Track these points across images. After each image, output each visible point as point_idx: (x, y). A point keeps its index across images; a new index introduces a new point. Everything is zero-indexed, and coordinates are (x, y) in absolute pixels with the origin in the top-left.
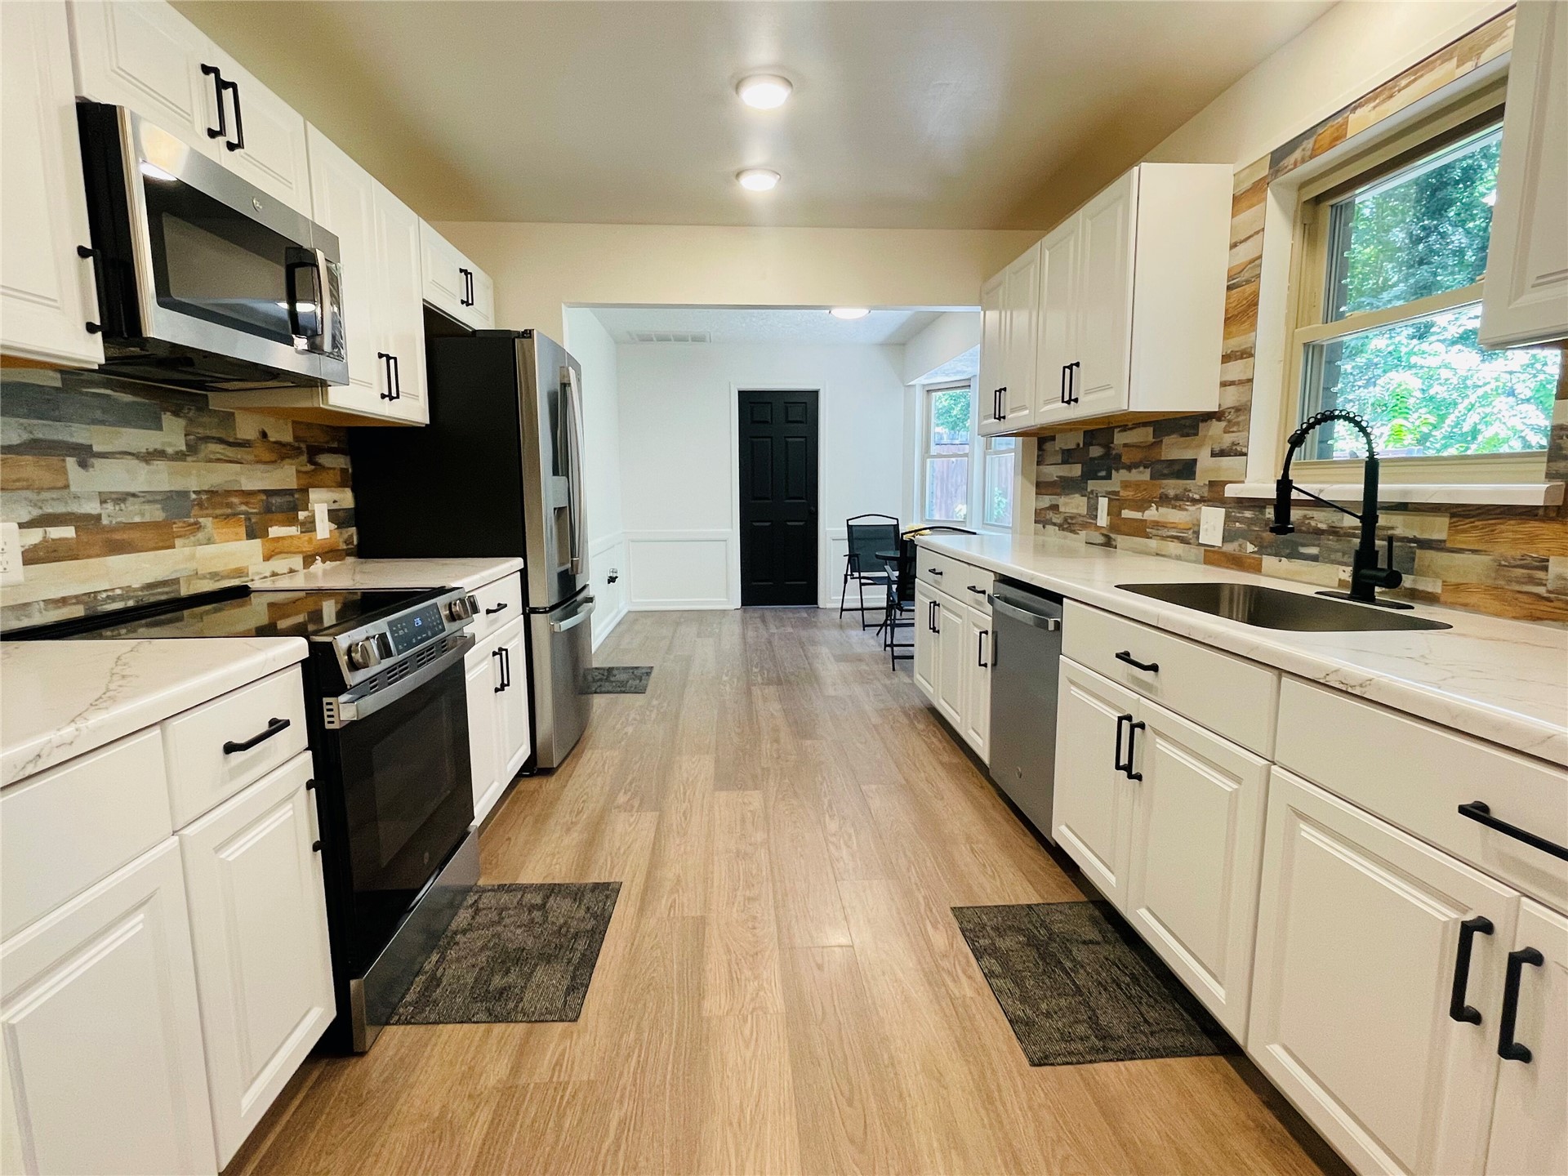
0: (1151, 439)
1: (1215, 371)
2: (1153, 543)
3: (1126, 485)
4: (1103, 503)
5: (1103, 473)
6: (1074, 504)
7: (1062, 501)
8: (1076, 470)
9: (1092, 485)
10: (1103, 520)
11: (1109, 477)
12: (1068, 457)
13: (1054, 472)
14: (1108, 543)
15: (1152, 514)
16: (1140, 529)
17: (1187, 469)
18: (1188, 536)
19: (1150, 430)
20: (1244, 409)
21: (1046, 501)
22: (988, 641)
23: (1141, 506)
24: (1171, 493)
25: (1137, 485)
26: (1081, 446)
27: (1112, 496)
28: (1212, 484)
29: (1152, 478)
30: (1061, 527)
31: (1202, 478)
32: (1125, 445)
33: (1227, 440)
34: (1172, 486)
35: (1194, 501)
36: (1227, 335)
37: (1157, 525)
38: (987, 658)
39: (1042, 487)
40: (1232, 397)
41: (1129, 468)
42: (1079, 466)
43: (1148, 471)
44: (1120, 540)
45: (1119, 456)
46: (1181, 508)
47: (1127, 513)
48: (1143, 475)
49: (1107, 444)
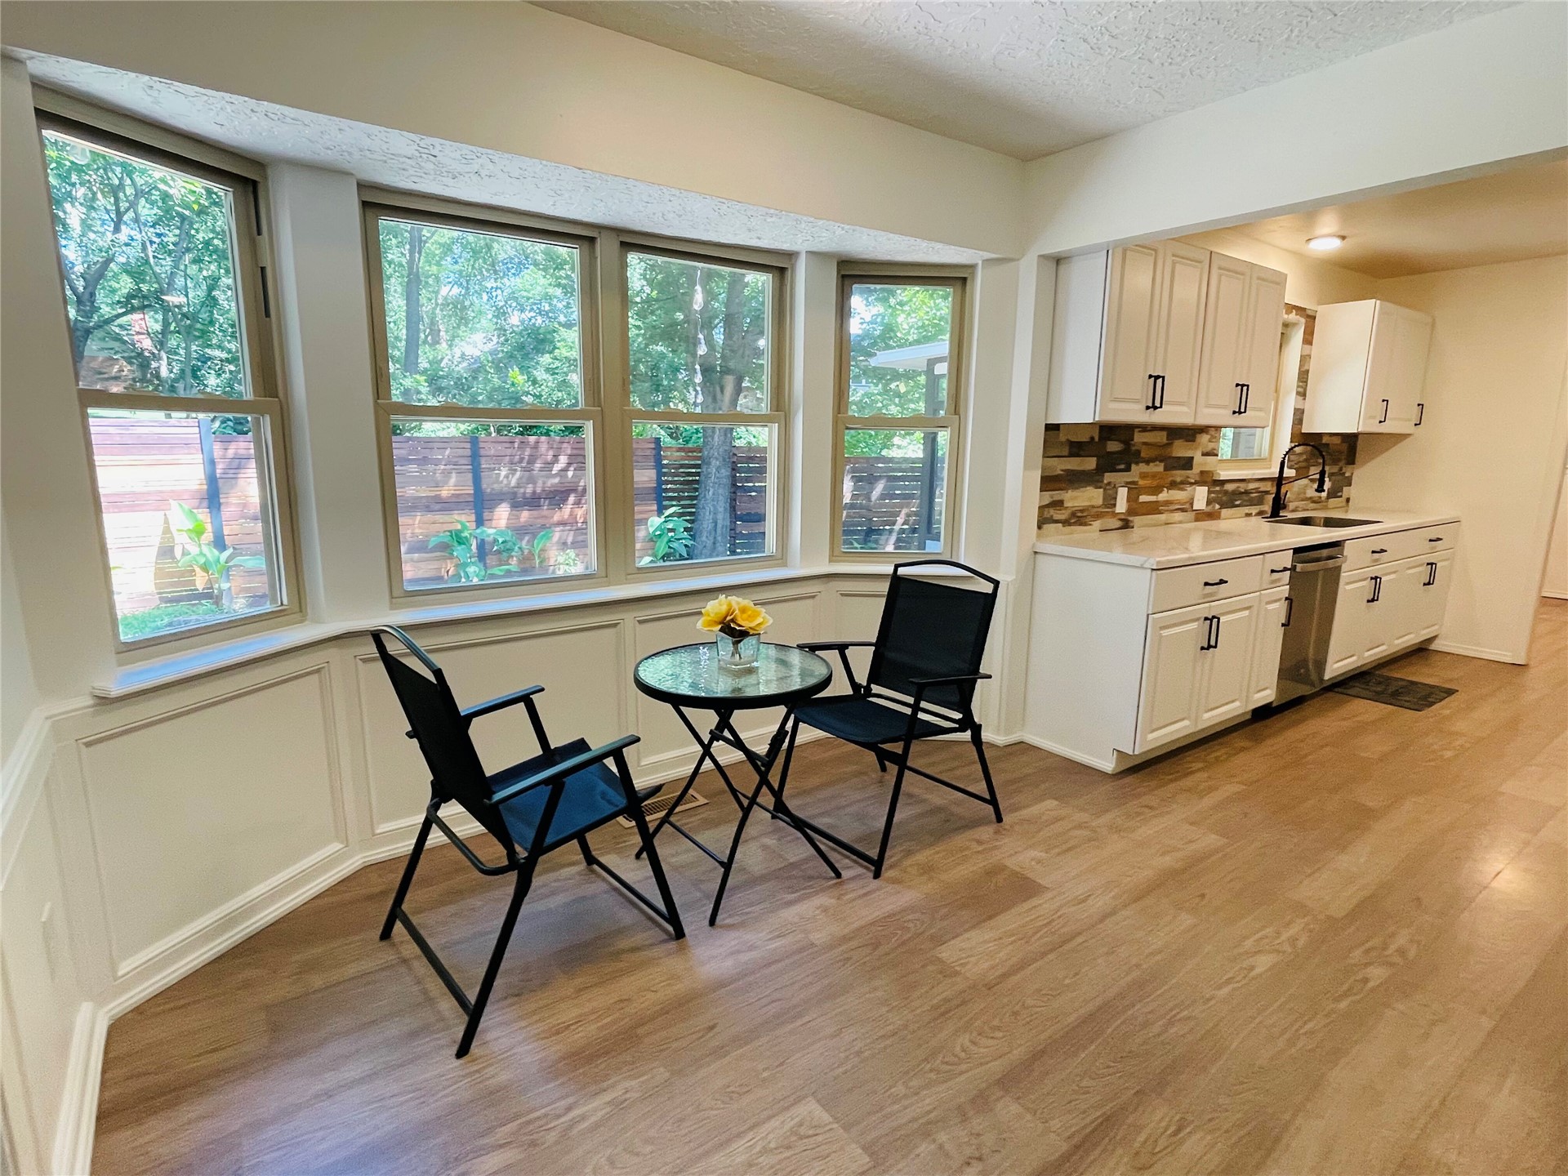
0: (1165, 441)
2: (1163, 517)
3: (1143, 476)
4: (1123, 493)
5: (1122, 467)
6: (1087, 497)
8: (1091, 463)
9: (1108, 477)
10: (1121, 506)
14: (1126, 526)
15: (1164, 496)
16: (1154, 509)
17: (1188, 463)
18: (1187, 507)
19: (1165, 435)
21: (1051, 497)
23: (1156, 490)
24: (1178, 479)
25: (1154, 476)
26: (1097, 439)
27: (1131, 485)
28: (1201, 472)
29: (1166, 469)
30: (1065, 522)
31: (1196, 470)
32: (1145, 444)
33: (1211, 446)
34: (1179, 475)
35: (1192, 484)
37: (1167, 503)
39: (1049, 482)
41: (1148, 462)
42: (1093, 459)
43: (1162, 464)
44: (1137, 520)
45: (1139, 452)
46: (1183, 490)
47: (1143, 498)
48: (1158, 468)
49: (1128, 443)
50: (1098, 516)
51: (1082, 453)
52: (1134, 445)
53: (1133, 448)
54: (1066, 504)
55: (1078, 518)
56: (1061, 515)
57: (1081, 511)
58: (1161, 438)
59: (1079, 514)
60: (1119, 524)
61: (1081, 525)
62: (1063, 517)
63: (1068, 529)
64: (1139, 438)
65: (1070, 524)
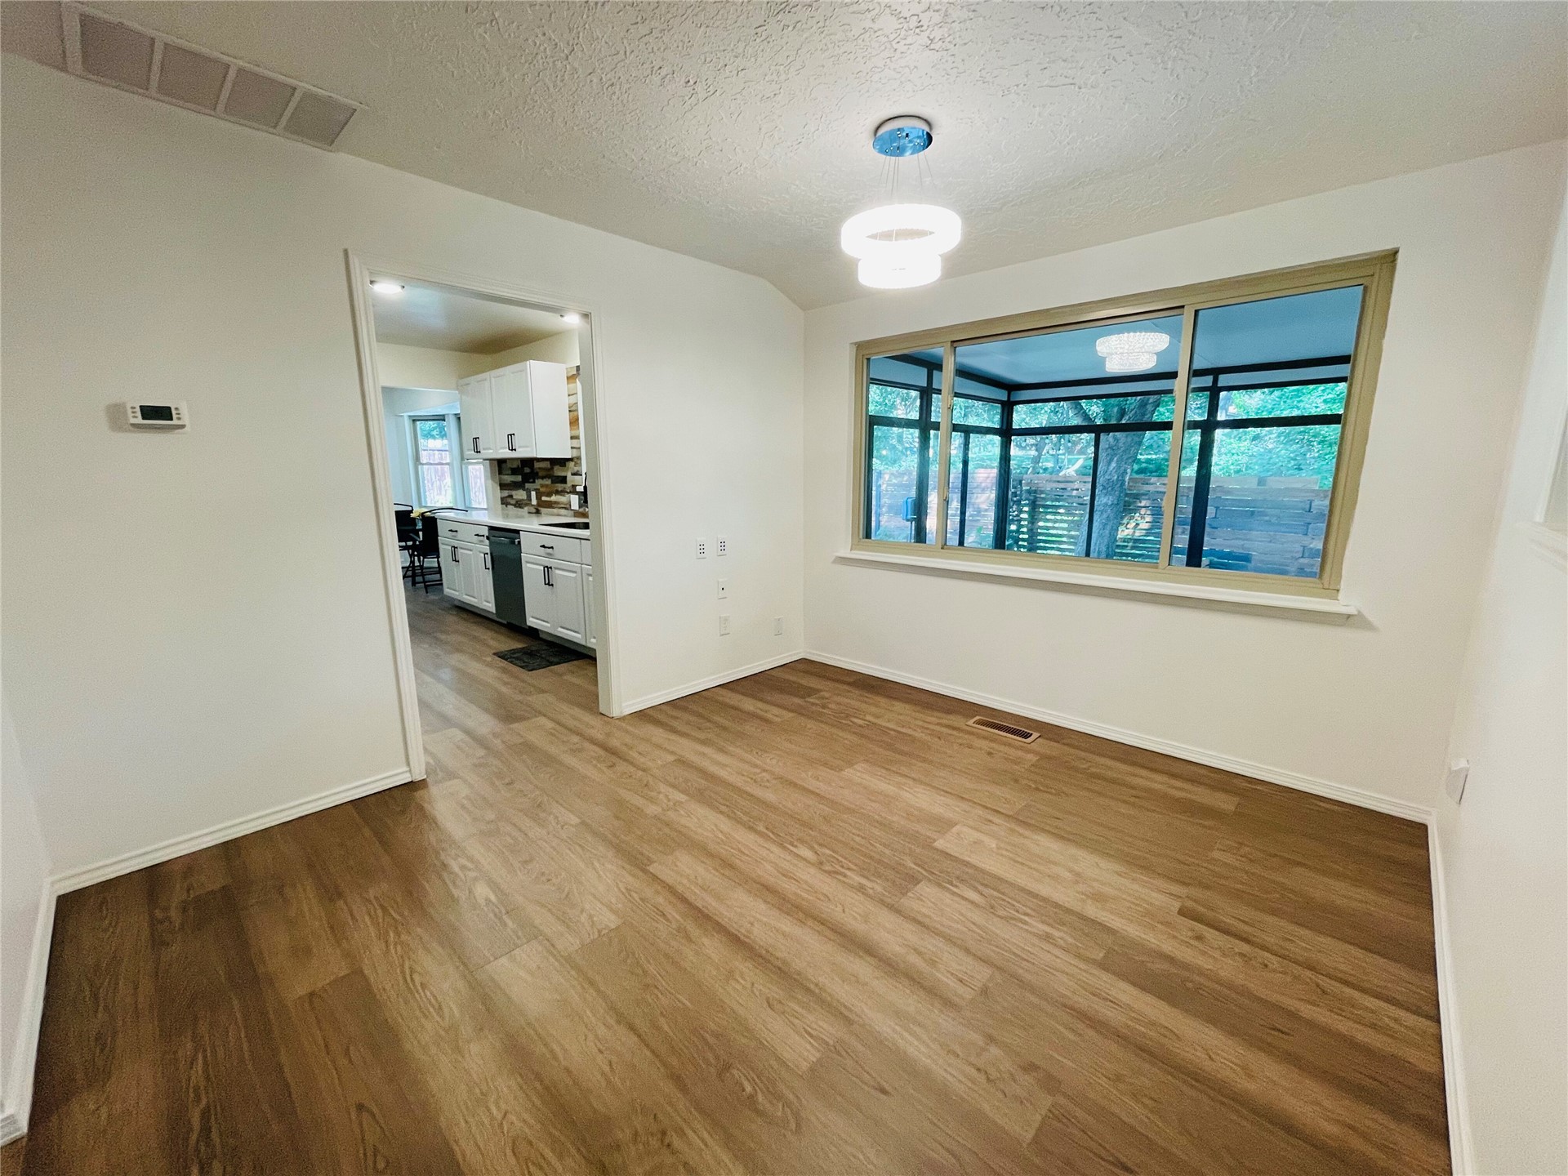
0: (549, 466)
1: (569, 443)
2: (555, 511)
3: (542, 486)
4: (533, 494)
5: (531, 480)
6: (520, 495)
7: (514, 493)
8: (519, 478)
9: (527, 485)
10: (534, 502)
11: (534, 482)
12: (514, 472)
13: (508, 479)
14: (538, 512)
15: (554, 498)
16: (550, 505)
17: (564, 480)
18: (568, 507)
19: (548, 463)
20: (579, 458)
21: (506, 493)
22: (488, 558)
23: (549, 495)
24: (560, 489)
25: (547, 486)
26: (519, 468)
27: (537, 490)
28: (573, 486)
29: (553, 482)
30: (515, 506)
31: (569, 484)
32: (539, 468)
33: (576, 469)
34: (560, 487)
35: (568, 493)
36: (571, 429)
37: (556, 503)
38: (489, 565)
39: (503, 486)
40: (575, 453)
41: (543, 478)
42: (520, 477)
43: (550, 480)
44: (543, 510)
45: (537, 473)
46: (564, 496)
47: (544, 498)
48: (548, 482)
49: (532, 467)
50: (526, 505)
54: (514, 497)
55: (519, 504)
56: (513, 502)
58: (547, 465)
60: (534, 511)
64: (537, 465)
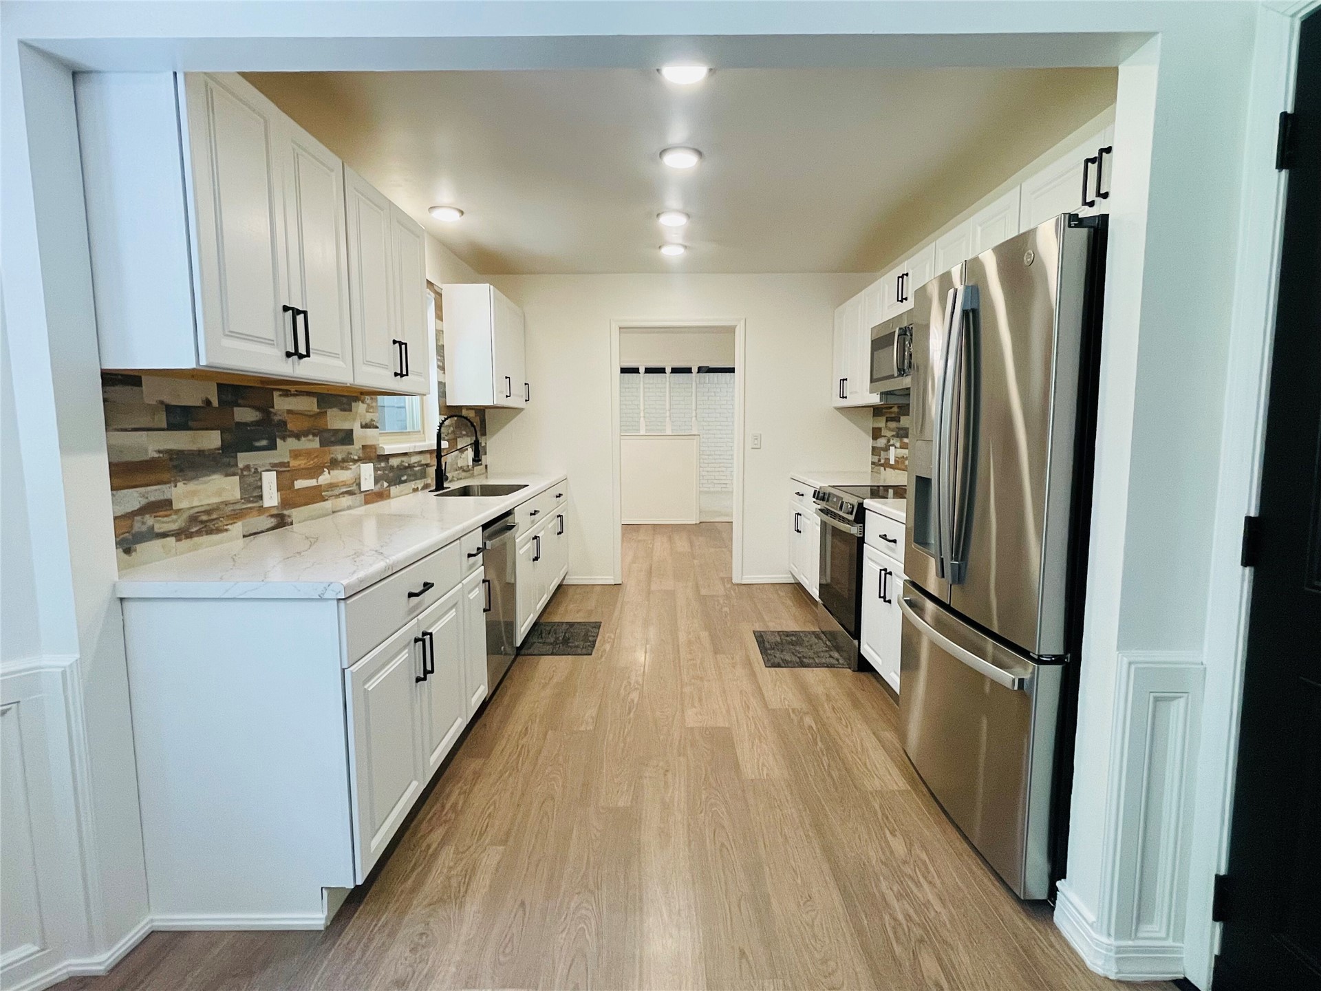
0: (315, 409)
2: (328, 505)
3: (296, 454)
5: (264, 443)
6: (211, 492)
7: (177, 491)
8: (212, 440)
9: (244, 459)
10: (271, 497)
11: (271, 447)
12: (180, 417)
14: (281, 523)
15: (325, 478)
16: (316, 495)
17: (347, 437)
18: (355, 489)
19: (314, 400)
21: (134, 499)
23: (315, 472)
24: (340, 457)
25: (308, 453)
26: (215, 403)
27: (281, 469)
28: (364, 447)
29: (322, 445)
30: (181, 534)
31: (357, 445)
32: (289, 412)
33: (369, 417)
34: (339, 452)
37: (332, 486)
41: (298, 436)
42: (215, 434)
43: (317, 439)
44: (295, 514)
45: (284, 423)
46: (347, 469)
47: (300, 484)
48: (312, 443)
50: (237, 516)
51: (191, 423)
52: (275, 414)
53: (276, 418)
54: (177, 505)
55: (203, 525)
56: (170, 524)
57: (208, 512)
58: (311, 402)
59: (204, 518)
61: (210, 532)
62: (174, 526)
63: (186, 543)
65: (190, 536)
